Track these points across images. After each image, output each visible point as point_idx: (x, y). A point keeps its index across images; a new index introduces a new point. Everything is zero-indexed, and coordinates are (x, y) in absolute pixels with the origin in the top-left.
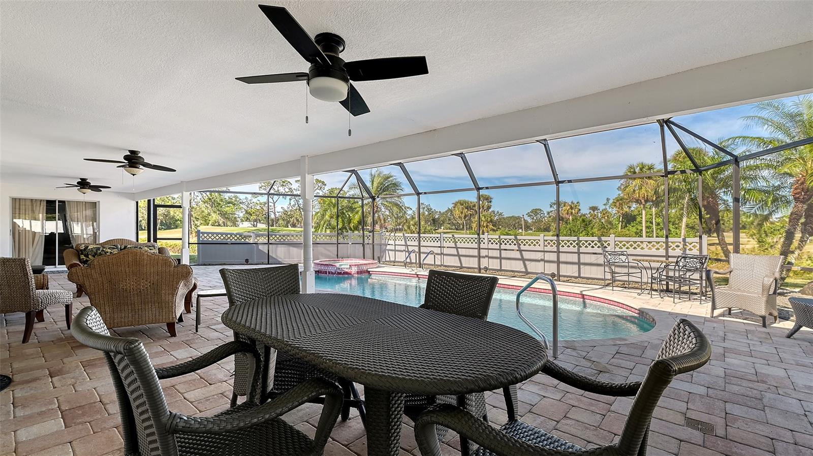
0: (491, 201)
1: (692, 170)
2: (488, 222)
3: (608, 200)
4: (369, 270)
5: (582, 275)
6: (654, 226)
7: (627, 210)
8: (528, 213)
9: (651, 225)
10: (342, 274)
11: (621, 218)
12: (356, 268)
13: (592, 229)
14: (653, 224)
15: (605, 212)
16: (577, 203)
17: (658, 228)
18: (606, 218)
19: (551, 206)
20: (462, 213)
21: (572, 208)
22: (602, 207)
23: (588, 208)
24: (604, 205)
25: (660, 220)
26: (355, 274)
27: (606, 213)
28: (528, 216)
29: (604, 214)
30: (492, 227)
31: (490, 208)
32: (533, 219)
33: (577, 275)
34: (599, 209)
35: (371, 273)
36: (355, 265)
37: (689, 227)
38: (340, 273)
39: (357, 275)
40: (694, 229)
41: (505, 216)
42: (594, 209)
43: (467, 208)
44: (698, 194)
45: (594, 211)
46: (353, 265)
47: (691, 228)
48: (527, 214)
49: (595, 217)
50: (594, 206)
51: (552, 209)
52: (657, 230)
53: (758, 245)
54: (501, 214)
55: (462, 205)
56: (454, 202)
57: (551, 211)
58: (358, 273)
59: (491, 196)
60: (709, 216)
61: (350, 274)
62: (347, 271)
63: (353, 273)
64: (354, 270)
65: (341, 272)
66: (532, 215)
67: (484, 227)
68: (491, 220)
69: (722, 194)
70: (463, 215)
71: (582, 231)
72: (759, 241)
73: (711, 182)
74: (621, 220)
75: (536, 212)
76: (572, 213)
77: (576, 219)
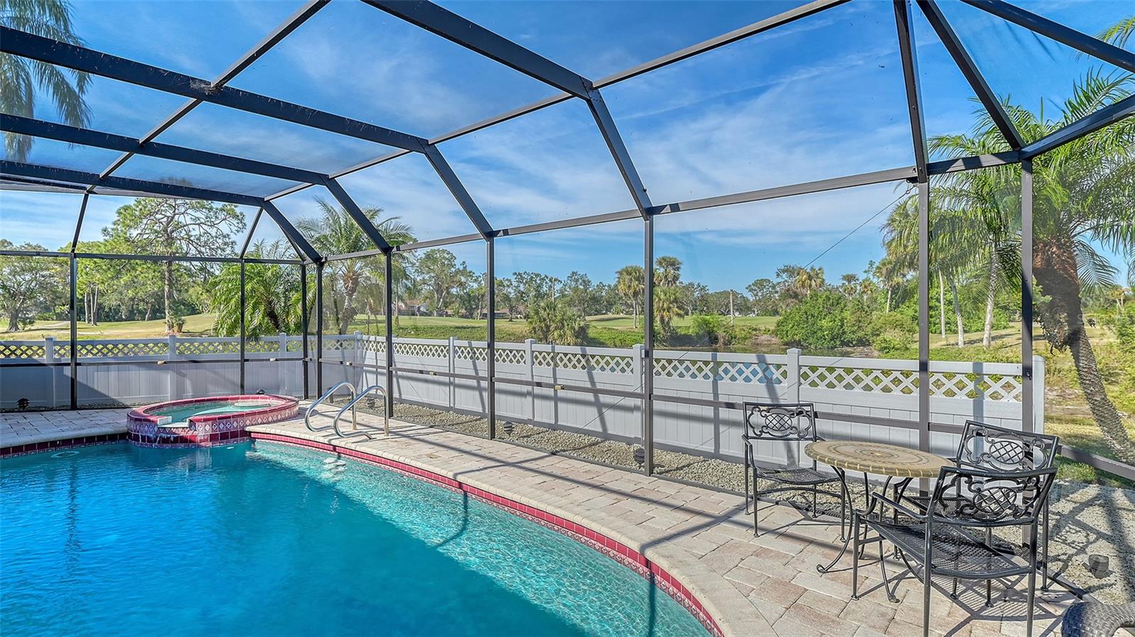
0: (678, 269)
1: (998, 155)
2: (671, 303)
3: (871, 263)
4: (247, 429)
5: (723, 451)
6: (942, 306)
7: (900, 280)
8: (749, 286)
9: (937, 304)
10: (172, 442)
11: (890, 292)
12: (208, 428)
13: (842, 312)
14: (940, 302)
15: (867, 285)
16: (820, 270)
17: (949, 310)
18: (869, 292)
19: (778, 275)
20: (629, 286)
21: (810, 278)
22: (862, 277)
23: (842, 277)
24: (865, 272)
25: (950, 296)
26: (205, 440)
27: (869, 285)
28: (750, 291)
29: (865, 287)
30: (677, 310)
31: (678, 279)
32: (756, 295)
33: (710, 448)
34: (858, 280)
35: (253, 435)
36: (205, 420)
37: (1000, 307)
38: (166, 441)
39: (210, 444)
40: (1008, 309)
41: (710, 292)
42: (850, 278)
43: (637, 279)
44: (1021, 235)
45: (849, 282)
46: (199, 421)
47: (1002, 308)
48: (747, 288)
49: (851, 291)
50: (850, 274)
51: (780, 280)
52: (947, 312)
53: (1118, 341)
54: (703, 288)
55: (631, 274)
56: (619, 270)
57: (779, 283)
58: (213, 438)
59: (680, 259)
60: (1049, 298)
61: (191, 441)
62: (183, 434)
63: (199, 439)
64: (202, 431)
65: (169, 438)
66: (755, 290)
67: (664, 310)
68: (675, 299)
69: (1089, 233)
70: (632, 291)
71: (826, 315)
72: (1121, 334)
73: (1058, 196)
74: (889, 296)
75: (760, 284)
76: (810, 286)
77: (816, 295)
